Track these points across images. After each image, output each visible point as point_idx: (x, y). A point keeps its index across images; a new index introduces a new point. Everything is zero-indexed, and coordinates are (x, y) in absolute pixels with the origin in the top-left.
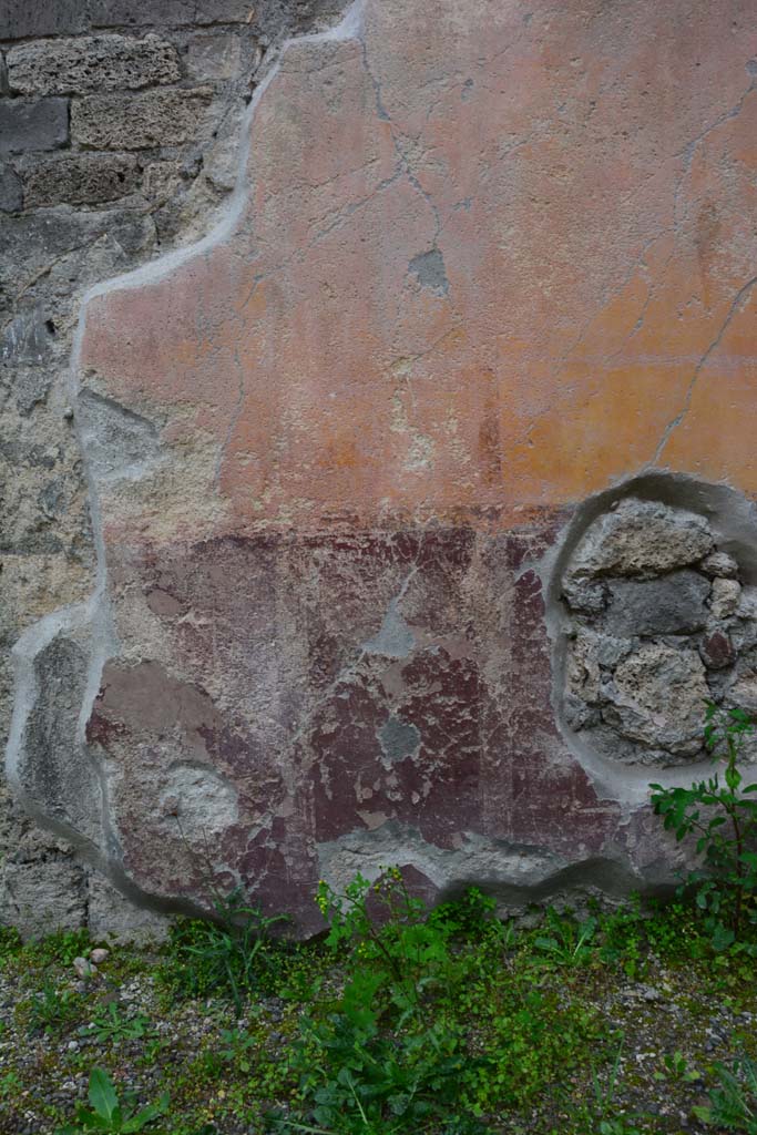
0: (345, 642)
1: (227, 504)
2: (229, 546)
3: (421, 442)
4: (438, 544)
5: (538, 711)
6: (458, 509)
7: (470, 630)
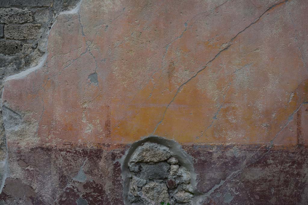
0: (69, 177)
1: (39, 138)
2: (39, 149)
3: (90, 125)
4: (93, 153)
5: (119, 198)
6: (99, 144)
7: (101, 176)
